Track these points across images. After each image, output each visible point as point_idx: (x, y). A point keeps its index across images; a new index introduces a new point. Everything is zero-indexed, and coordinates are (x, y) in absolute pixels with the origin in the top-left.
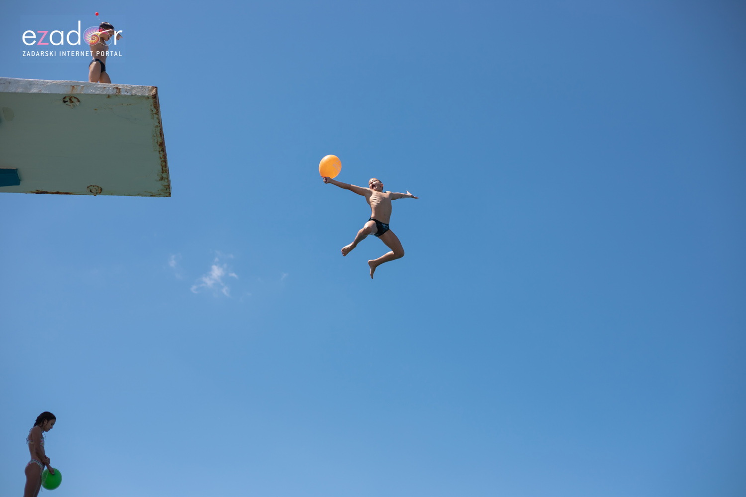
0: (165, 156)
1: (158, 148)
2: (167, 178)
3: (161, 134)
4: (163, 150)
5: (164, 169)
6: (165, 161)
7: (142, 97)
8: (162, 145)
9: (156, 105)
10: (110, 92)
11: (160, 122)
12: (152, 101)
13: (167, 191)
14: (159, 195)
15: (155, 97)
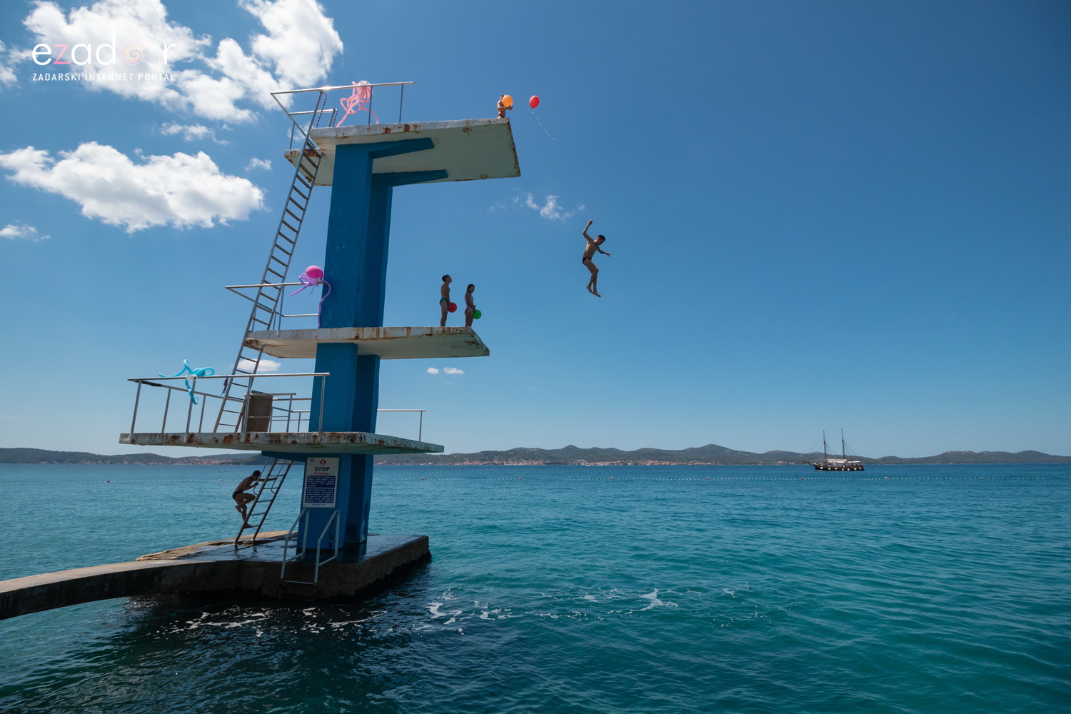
0: (516, 155)
1: (513, 152)
2: (518, 167)
3: (513, 143)
4: (515, 152)
5: (517, 162)
6: (516, 158)
7: (503, 124)
8: (514, 149)
9: (510, 128)
10: (486, 123)
11: (512, 137)
12: (507, 126)
13: (518, 174)
14: (515, 176)
15: (508, 123)
